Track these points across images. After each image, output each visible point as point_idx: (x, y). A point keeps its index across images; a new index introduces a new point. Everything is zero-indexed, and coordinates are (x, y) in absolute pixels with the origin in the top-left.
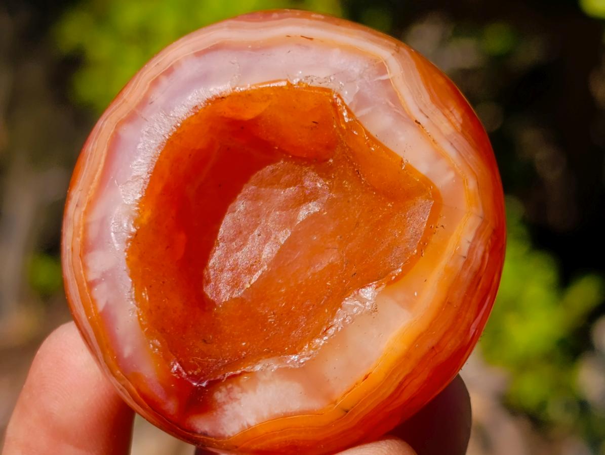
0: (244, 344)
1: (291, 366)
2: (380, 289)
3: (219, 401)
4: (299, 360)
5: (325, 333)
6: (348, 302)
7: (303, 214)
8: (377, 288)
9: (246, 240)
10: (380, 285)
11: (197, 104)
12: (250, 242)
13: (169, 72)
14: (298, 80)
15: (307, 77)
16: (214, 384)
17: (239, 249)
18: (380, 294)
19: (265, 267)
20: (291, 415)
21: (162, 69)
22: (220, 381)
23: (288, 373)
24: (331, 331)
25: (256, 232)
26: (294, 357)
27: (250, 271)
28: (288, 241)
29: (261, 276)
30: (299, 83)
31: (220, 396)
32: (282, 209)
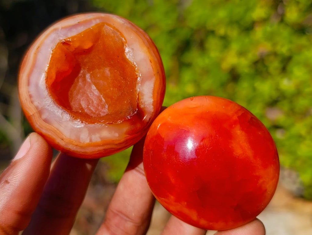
0: (125, 102)
1: (141, 80)
2: (127, 45)
3: (143, 107)
4: (140, 77)
5: (135, 66)
6: (128, 57)
7: (89, 80)
8: (126, 46)
9: (91, 99)
10: (126, 45)
11: (46, 87)
12: (92, 98)
13: (30, 96)
14: (52, 51)
15: (52, 48)
16: (138, 106)
17: (93, 102)
18: (129, 46)
19: (101, 96)
20: (154, 88)
21: (28, 99)
22: (138, 103)
23: (143, 82)
24: (135, 63)
25: (90, 95)
26: (138, 79)
27: (101, 100)
28: (96, 86)
29: (104, 98)
30: (53, 51)
31: (142, 106)
32: (85, 85)
